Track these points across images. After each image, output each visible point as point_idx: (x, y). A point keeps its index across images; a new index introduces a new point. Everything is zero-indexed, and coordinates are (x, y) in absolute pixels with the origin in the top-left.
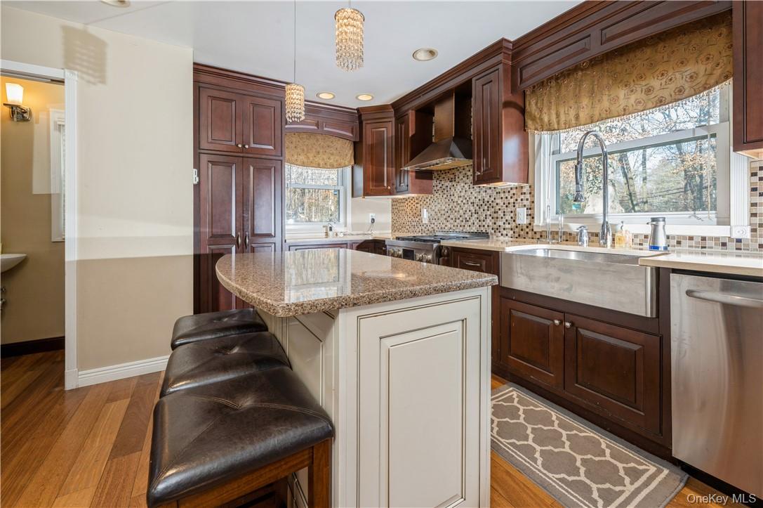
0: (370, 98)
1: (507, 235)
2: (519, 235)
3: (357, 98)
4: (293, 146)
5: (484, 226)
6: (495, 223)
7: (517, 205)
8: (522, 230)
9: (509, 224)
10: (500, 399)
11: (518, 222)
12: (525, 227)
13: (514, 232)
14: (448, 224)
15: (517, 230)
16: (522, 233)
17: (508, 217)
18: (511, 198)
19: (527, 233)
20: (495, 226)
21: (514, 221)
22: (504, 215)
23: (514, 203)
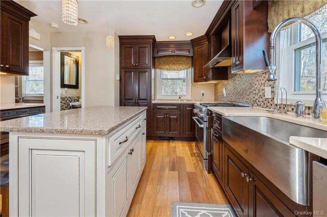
0: (192, 34)
1: (260, 105)
2: (267, 106)
3: (185, 35)
4: (163, 62)
5: (249, 99)
6: (254, 97)
7: (266, 85)
8: (269, 102)
9: (262, 98)
10: (210, 212)
11: (266, 97)
12: (270, 100)
13: (264, 104)
14: (233, 97)
15: (266, 102)
16: (268, 104)
17: (261, 94)
18: (263, 80)
19: (272, 105)
20: (254, 99)
21: (264, 96)
22: (259, 92)
23: (264, 84)
